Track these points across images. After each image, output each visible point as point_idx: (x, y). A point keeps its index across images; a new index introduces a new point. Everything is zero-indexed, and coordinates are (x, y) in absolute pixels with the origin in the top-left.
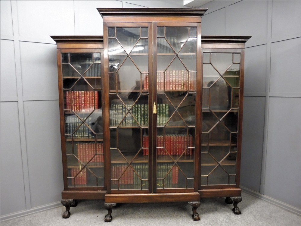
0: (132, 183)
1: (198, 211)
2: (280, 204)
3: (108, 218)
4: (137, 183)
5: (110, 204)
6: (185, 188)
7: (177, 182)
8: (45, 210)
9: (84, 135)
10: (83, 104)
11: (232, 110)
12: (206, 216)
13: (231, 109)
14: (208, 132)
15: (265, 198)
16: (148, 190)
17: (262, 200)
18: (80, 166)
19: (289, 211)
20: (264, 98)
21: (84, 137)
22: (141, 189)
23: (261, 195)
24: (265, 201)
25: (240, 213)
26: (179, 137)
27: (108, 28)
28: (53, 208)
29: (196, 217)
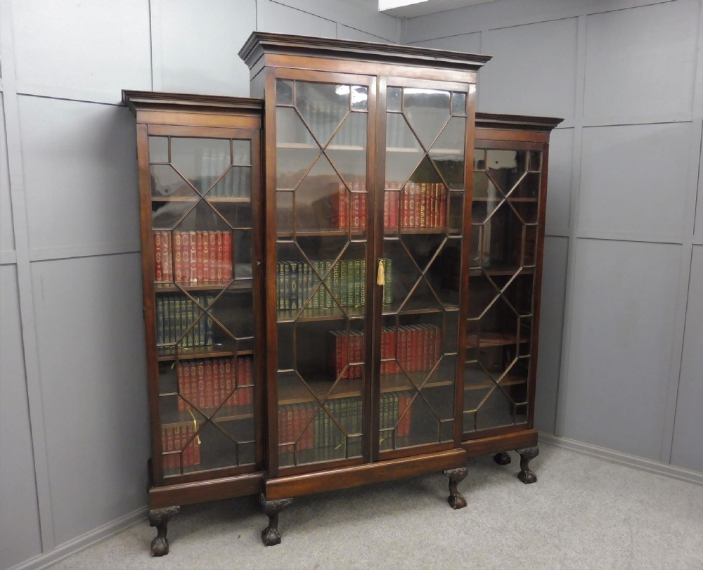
0: (310, 446)
1: (459, 488)
2: (596, 451)
3: (272, 536)
4: (321, 445)
5: (278, 502)
6: (438, 443)
7: (407, 432)
8: (90, 547)
9: (194, 342)
10: (206, 265)
11: (524, 269)
12: (472, 496)
13: (521, 269)
14: (479, 318)
15: (566, 444)
16: (361, 456)
17: (560, 448)
18: (195, 422)
19: (613, 462)
20: (565, 240)
21: (194, 346)
22: (347, 457)
23: (558, 438)
24: (565, 448)
25: (534, 480)
26: (412, 332)
27: (275, 82)
28: (108, 538)
29: (459, 501)
